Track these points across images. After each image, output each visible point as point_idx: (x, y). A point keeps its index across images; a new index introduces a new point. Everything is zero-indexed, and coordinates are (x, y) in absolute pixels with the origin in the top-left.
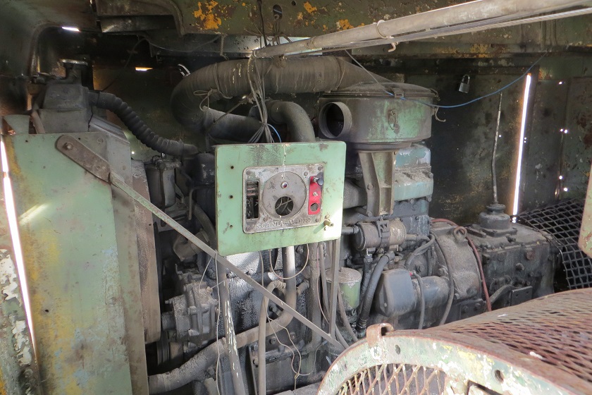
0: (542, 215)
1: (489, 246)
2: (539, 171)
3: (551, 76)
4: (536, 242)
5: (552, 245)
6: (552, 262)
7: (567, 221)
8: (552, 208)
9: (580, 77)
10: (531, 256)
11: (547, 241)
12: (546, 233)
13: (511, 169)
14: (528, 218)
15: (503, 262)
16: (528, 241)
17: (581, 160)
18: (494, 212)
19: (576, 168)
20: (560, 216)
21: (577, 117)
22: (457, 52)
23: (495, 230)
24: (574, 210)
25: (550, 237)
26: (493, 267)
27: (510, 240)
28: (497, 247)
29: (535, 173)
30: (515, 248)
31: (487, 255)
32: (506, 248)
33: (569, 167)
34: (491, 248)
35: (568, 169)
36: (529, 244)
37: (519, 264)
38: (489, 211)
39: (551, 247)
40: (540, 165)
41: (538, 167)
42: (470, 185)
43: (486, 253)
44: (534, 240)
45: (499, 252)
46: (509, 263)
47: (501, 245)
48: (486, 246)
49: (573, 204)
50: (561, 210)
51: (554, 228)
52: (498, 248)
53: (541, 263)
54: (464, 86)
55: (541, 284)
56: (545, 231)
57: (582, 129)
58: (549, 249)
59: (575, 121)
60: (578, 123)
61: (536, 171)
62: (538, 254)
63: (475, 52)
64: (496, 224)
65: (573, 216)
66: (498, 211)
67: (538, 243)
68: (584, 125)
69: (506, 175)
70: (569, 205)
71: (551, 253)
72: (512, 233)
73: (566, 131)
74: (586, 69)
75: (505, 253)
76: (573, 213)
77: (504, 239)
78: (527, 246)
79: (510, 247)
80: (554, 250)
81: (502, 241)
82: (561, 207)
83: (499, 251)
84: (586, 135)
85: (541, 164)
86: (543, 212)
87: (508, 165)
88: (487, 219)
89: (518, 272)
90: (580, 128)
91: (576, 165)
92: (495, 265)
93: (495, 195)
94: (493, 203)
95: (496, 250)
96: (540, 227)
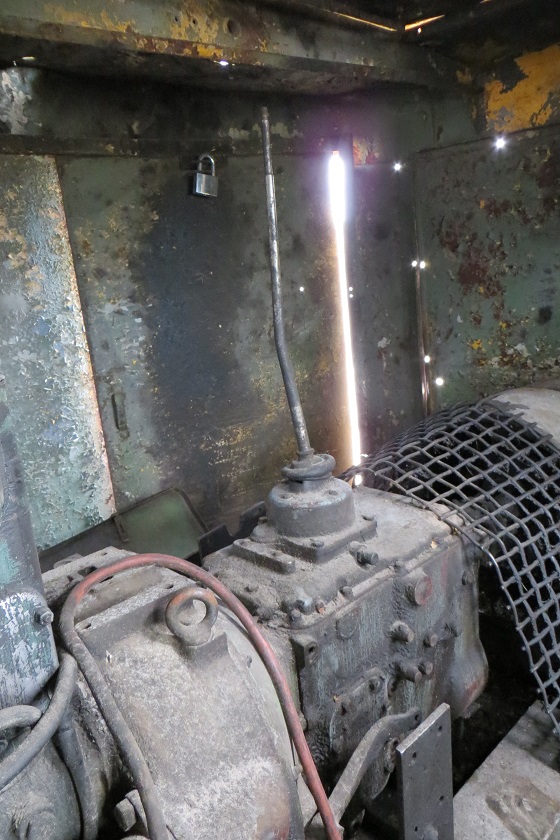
0: (423, 459)
1: (307, 602)
2: (385, 353)
3: (377, 155)
4: (427, 546)
5: (466, 540)
6: (471, 586)
7: (481, 464)
8: (440, 436)
9: (434, 149)
10: (424, 595)
11: (453, 532)
12: (443, 509)
13: (335, 355)
14: (394, 475)
15: (355, 637)
16: (407, 551)
17: (459, 319)
18: (307, 484)
19: (452, 336)
20: (466, 454)
21: (439, 232)
22: (129, 29)
23: (318, 539)
24: (489, 431)
25: (456, 520)
26: (329, 664)
27: (363, 561)
28: (330, 597)
29: (380, 357)
30: (380, 581)
31: (304, 639)
32: (356, 590)
33: (439, 335)
34: (316, 608)
35: (439, 341)
36: (413, 555)
37: (397, 623)
38: (295, 483)
39: (464, 547)
40: (385, 339)
41: (382, 343)
42: (260, 401)
43: (302, 628)
44: (424, 540)
45: (339, 615)
46: (371, 635)
47: (342, 587)
48: (300, 606)
49: (484, 416)
50: (462, 437)
51: (458, 488)
52: (333, 597)
53: (450, 599)
54: (207, 182)
55: (456, 650)
56: (440, 502)
57: (451, 254)
58: (460, 556)
59: (437, 240)
60: (443, 244)
61: (381, 352)
62: (438, 578)
63: (185, 38)
64: (315, 519)
65: (493, 448)
66: (319, 479)
67: (434, 545)
68: (454, 248)
69: (328, 369)
70: (476, 422)
71: (467, 562)
72: (363, 536)
73: (423, 265)
74: (440, 130)
75: (357, 610)
76: (491, 440)
77: (345, 564)
78: (410, 565)
79: (366, 584)
80: (470, 552)
81: (342, 572)
82: (460, 429)
83: (339, 608)
84: (462, 266)
85: (388, 338)
86: (424, 450)
87: (327, 348)
88: (291, 509)
89: (399, 646)
90: (447, 253)
91: (451, 330)
92: (333, 657)
93: (303, 432)
94: (300, 457)
95: (330, 607)
96: (426, 495)
